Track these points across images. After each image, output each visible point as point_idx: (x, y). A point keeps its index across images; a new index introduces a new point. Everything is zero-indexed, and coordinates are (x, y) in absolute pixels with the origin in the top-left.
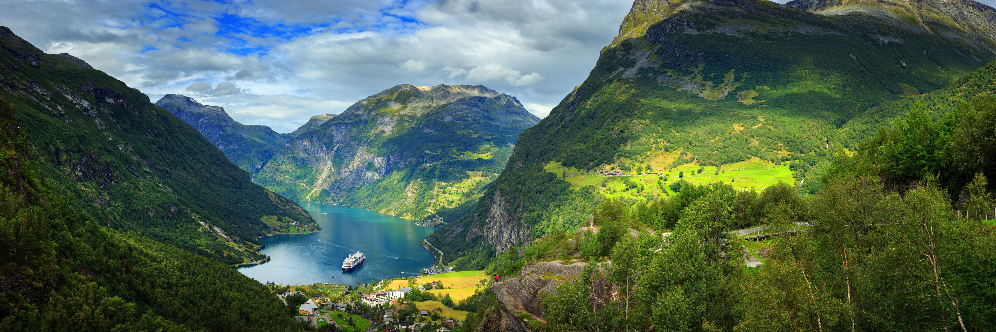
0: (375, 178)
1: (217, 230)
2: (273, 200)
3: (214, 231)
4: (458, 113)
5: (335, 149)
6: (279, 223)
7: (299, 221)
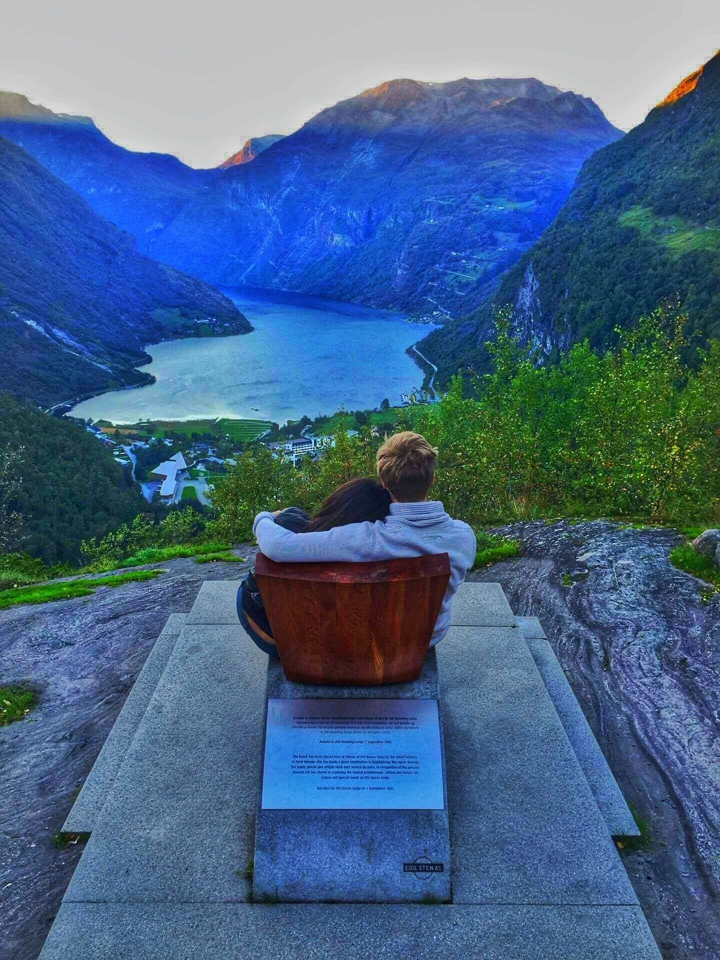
0: (347, 244)
1: (60, 334)
2: (173, 282)
3: (54, 336)
4: (487, 130)
5: (284, 195)
6: (183, 321)
7: (217, 317)
